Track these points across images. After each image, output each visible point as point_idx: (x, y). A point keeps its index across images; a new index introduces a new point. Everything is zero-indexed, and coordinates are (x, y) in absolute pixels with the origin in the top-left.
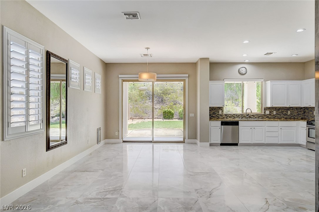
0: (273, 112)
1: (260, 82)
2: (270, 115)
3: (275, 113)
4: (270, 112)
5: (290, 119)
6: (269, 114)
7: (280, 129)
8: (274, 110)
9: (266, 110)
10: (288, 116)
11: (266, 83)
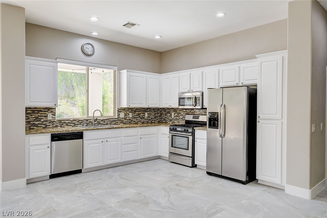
0: (129, 114)
1: (112, 71)
2: (125, 119)
3: (131, 115)
4: (126, 115)
5: (147, 123)
6: (124, 117)
7: (139, 138)
8: (129, 112)
9: (120, 112)
10: (145, 119)
11: (120, 73)
